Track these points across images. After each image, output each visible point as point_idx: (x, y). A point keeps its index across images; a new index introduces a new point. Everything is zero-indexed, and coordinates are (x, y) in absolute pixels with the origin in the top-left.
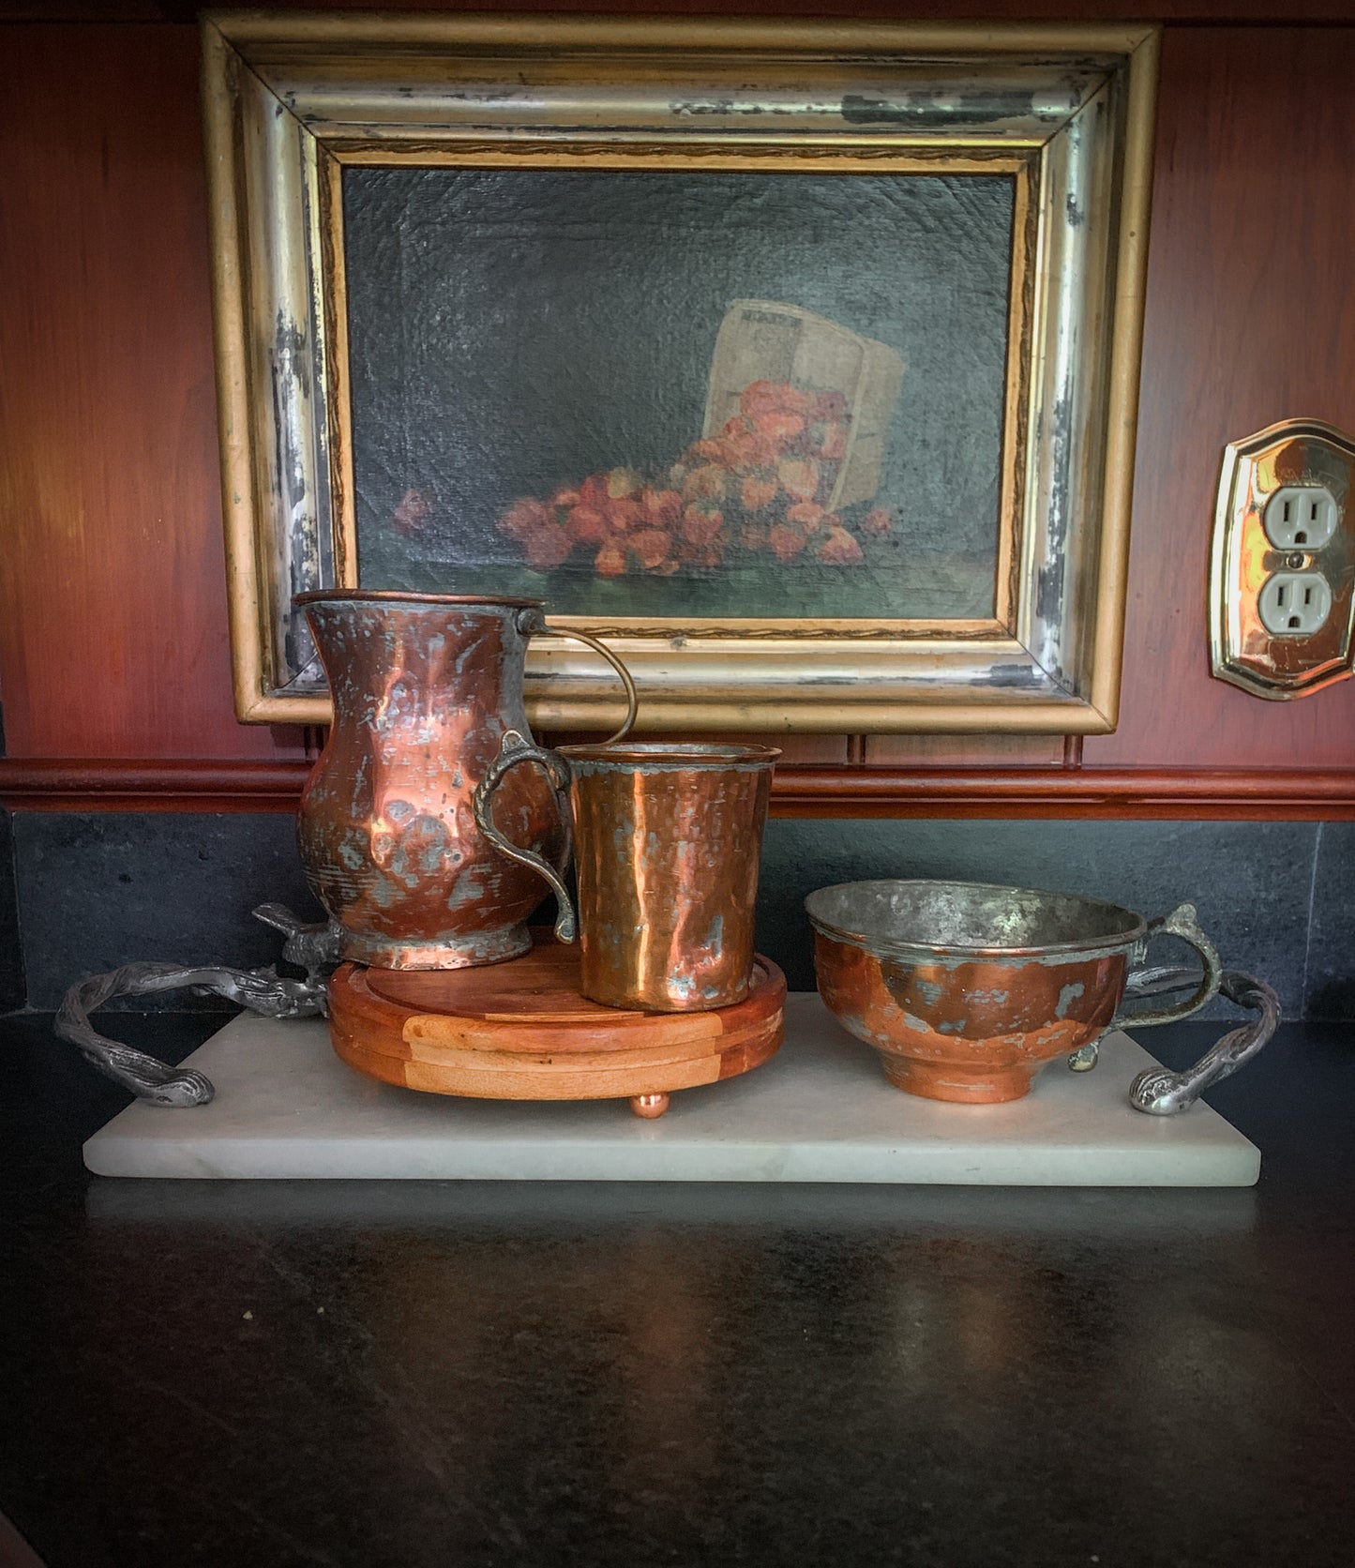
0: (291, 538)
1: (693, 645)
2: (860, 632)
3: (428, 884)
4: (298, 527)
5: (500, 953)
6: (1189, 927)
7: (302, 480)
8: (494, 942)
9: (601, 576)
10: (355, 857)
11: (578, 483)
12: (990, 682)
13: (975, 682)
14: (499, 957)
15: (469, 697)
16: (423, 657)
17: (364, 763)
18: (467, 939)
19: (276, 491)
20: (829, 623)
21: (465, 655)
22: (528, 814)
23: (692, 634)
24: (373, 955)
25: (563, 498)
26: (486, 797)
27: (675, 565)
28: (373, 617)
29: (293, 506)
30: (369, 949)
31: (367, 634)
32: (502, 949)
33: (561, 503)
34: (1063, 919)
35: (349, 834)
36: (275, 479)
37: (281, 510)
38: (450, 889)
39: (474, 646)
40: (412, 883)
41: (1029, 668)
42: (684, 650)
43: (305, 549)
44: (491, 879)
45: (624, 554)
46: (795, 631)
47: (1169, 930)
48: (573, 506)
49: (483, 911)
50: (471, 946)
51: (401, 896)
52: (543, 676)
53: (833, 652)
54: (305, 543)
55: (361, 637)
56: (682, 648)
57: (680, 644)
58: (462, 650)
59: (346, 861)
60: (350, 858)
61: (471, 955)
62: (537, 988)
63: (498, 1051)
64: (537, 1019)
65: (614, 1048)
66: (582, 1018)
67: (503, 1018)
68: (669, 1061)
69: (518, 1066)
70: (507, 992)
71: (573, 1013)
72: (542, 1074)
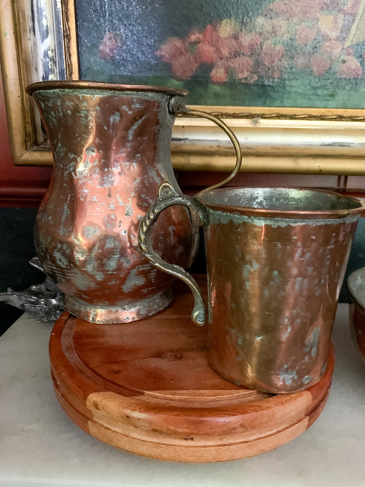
0: (42, 60)
1: (263, 123)
2: (357, 117)
3: (109, 277)
4: (46, 55)
5: (155, 310)
7: (47, 26)
8: (151, 303)
9: (213, 83)
10: (64, 260)
11: (203, 30)
14: (154, 312)
15: (137, 155)
16: (106, 128)
17: (69, 199)
18: (135, 304)
19: (32, 32)
20: (341, 112)
21: (135, 127)
22: (173, 231)
23: (263, 116)
24: (79, 312)
25: (193, 38)
26: (147, 231)
27: (255, 77)
28: (72, 101)
29: (43, 41)
30: (77, 308)
31: (69, 112)
32: (156, 307)
33: (193, 41)
35: (59, 246)
36: (31, 24)
37: (35, 44)
38: (123, 281)
39: (140, 121)
40: (100, 277)
42: (258, 126)
43: (50, 67)
44: (150, 273)
45: (227, 70)
46: (321, 116)
48: (199, 42)
49: (145, 291)
50: (138, 308)
51: (92, 285)
52: (180, 140)
53: (342, 128)
54: (50, 64)
55: (65, 115)
56: (257, 124)
57: (256, 122)
58: (132, 124)
59: (58, 262)
60: (60, 260)
61: (138, 314)
62: (178, 350)
63: (154, 430)
64: (181, 400)
65: (241, 430)
66: (215, 401)
67: (156, 397)
68: (275, 431)
69: (168, 441)
70: (159, 355)
71: (207, 391)
72: (186, 447)
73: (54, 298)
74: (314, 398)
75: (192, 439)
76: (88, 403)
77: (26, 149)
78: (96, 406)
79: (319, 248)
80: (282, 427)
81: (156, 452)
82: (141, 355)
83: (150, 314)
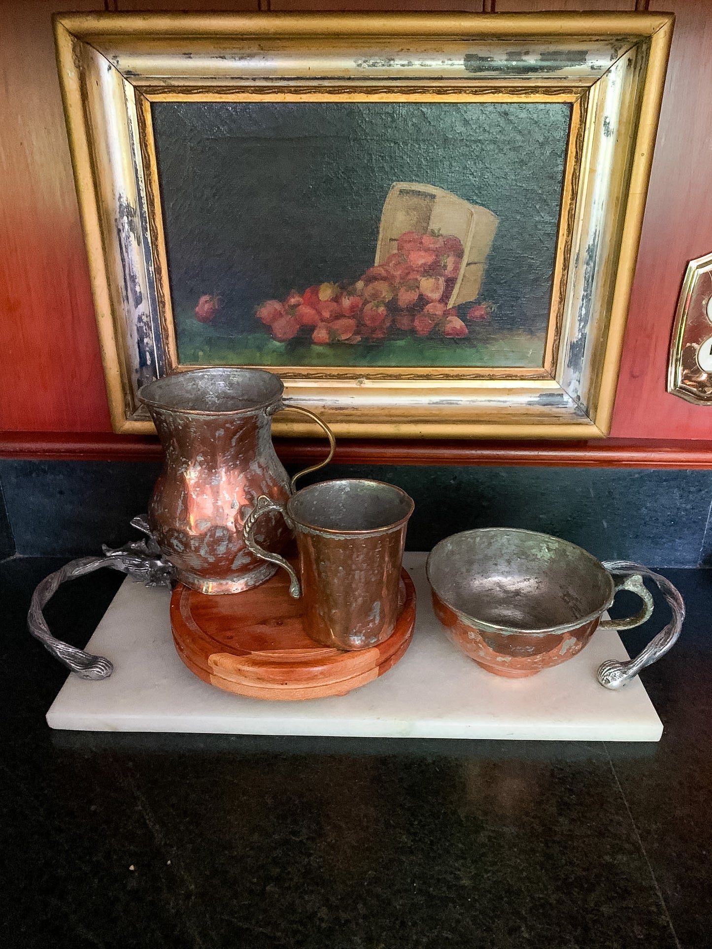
0: (136, 325)
1: (368, 384)
3: (219, 560)
4: (140, 319)
6: (637, 587)
7: (140, 292)
8: (258, 575)
9: (315, 343)
10: (179, 545)
11: (301, 292)
12: (538, 403)
13: (530, 404)
14: (261, 582)
15: (240, 456)
16: (212, 440)
17: (182, 495)
18: (243, 577)
19: (126, 301)
21: (237, 436)
23: (368, 377)
24: (193, 584)
25: (293, 301)
27: (359, 338)
28: (183, 420)
29: (136, 307)
30: (191, 580)
31: (180, 427)
32: (262, 577)
33: (292, 304)
34: (570, 557)
35: (176, 534)
36: (124, 294)
37: (129, 311)
38: (232, 561)
39: (241, 431)
40: (211, 559)
41: (562, 395)
42: (363, 386)
43: (145, 331)
45: (330, 332)
47: (626, 588)
48: (299, 305)
50: (246, 579)
51: (206, 565)
53: (449, 387)
54: (144, 328)
57: (361, 383)
58: (235, 434)
59: (175, 547)
60: (177, 546)
61: (246, 584)
62: (280, 617)
63: (258, 679)
64: (279, 657)
65: (320, 677)
66: (304, 657)
67: (261, 656)
68: (350, 677)
69: (269, 686)
70: (264, 622)
71: (298, 650)
72: (282, 689)
73: (160, 560)
74: (382, 653)
75: (286, 684)
76: (209, 662)
77: (126, 419)
78: (216, 664)
79: (369, 552)
80: (355, 675)
81: (261, 694)
82: (249, 623)
83: (257, 584)
